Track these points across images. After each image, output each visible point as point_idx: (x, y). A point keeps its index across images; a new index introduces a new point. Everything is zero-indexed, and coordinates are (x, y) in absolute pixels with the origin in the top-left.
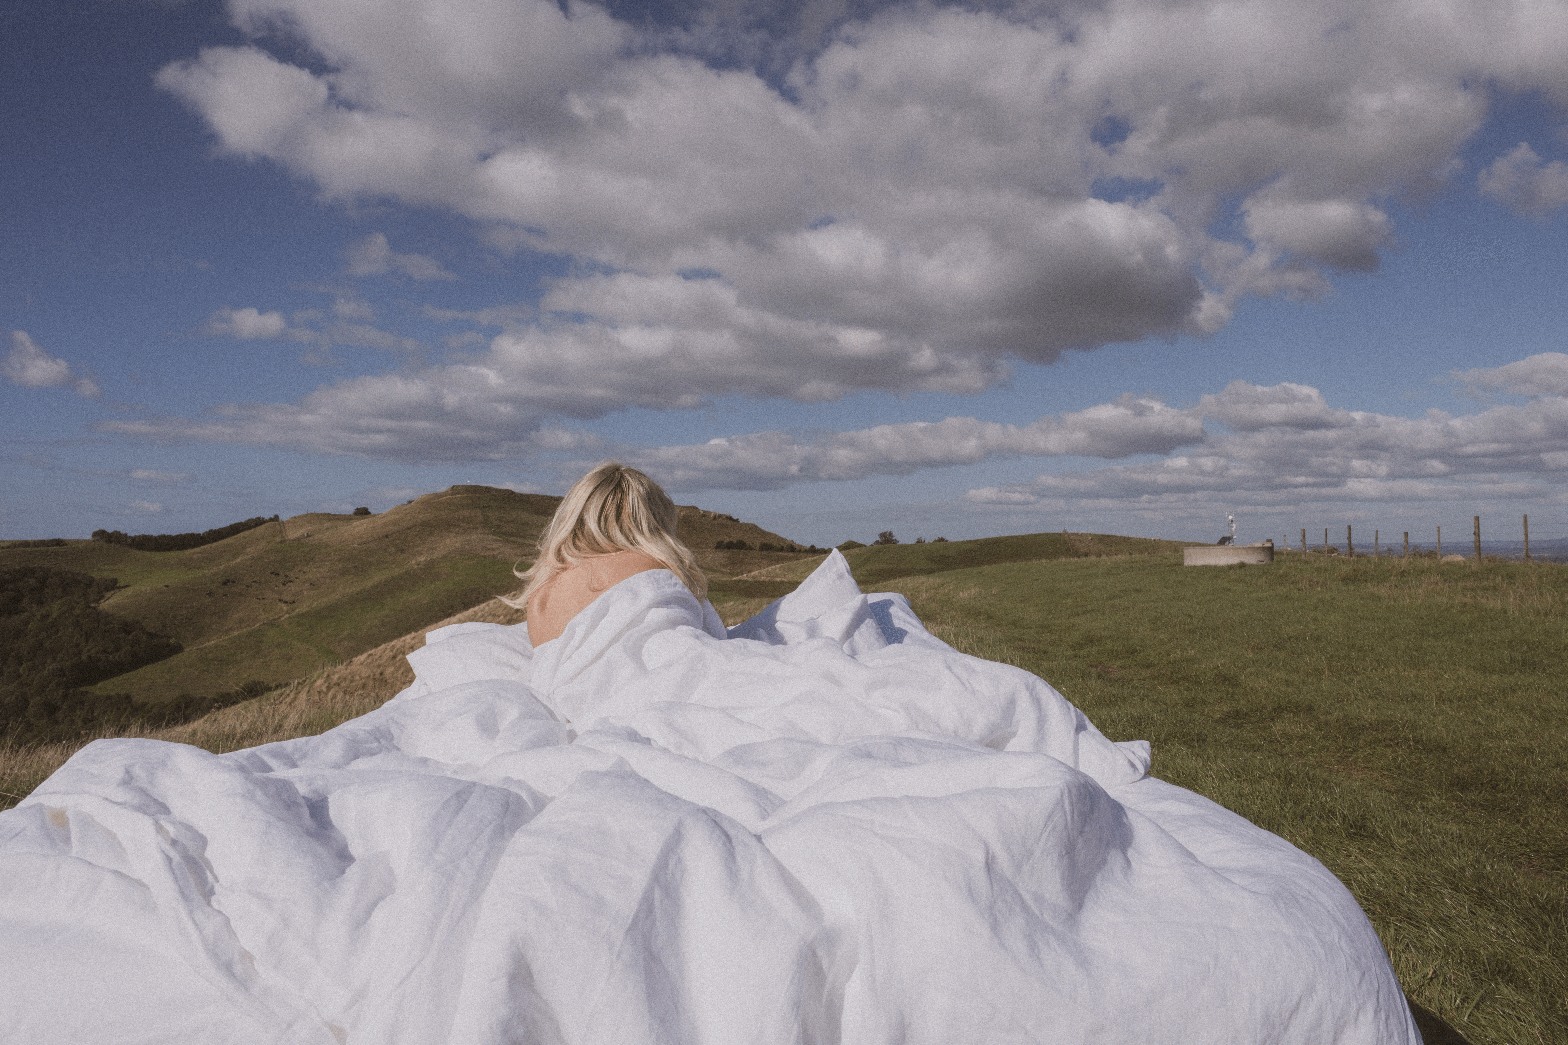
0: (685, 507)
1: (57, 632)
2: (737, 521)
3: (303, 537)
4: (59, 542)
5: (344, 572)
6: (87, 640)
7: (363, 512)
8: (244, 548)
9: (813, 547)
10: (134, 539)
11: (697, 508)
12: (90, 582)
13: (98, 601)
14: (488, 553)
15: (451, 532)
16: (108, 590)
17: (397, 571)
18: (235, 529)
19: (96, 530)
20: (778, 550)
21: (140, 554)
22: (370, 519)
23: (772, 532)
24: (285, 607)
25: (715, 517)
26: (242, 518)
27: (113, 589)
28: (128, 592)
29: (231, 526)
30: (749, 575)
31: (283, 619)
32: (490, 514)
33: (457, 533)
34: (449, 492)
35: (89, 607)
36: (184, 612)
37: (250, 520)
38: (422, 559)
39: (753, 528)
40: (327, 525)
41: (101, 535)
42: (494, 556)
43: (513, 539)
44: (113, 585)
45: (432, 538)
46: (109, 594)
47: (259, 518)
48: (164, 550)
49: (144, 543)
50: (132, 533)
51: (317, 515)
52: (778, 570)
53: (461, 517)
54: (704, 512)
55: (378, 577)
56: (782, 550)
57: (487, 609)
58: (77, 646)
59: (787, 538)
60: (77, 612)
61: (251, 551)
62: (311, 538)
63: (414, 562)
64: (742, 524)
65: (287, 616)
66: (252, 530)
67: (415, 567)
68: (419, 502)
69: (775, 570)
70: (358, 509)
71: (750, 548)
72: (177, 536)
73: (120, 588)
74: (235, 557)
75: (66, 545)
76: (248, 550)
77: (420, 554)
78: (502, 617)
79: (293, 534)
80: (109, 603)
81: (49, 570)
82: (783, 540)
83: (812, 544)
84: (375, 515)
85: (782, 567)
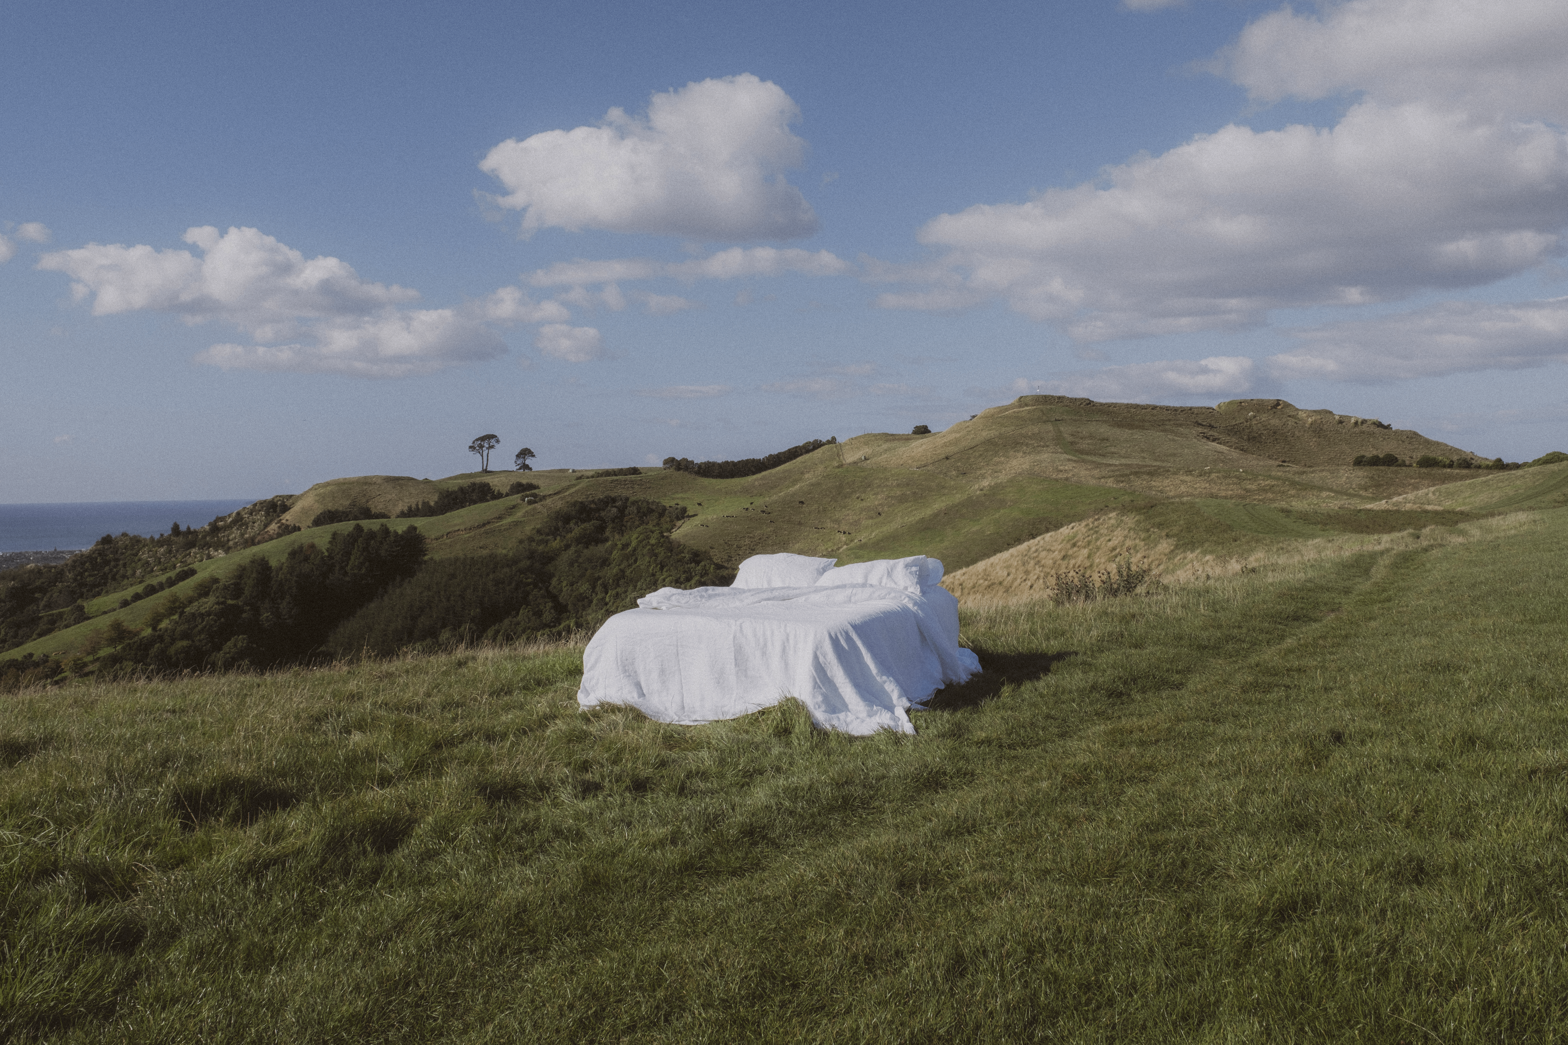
0: (1315, 411)
1: (636, 561)
2: (1388, 427)
3: (860, 460)
4: (635, 471)
5: (902, 499)
6: (662, 569)
7: (922, 431)
8: (802, 473)
9: (1499, 460)
10: (700, 466)
11: (1331, 412)
12: (662, 512)
13: (669, 531)
14: (1060, 476)
15: (1018, 451)
16: (678, 519)
17: (958, 498)
18: (793, 454)
19: (667, 457)
20: (1444, 466)
21: (706, 481)
22: (930, 439)
23: (1440, 441)
24: (844, 538)
25: (1356, 423)
26: (800, 441)
27: (683, 518)
28: (696, 521)
29: (789, 450)
30: (1390, 501)
31: (841, 550)
32: (1062, 429)
33: (1025, 453)
34: (1017, 404)
35: (663, 536)
36: (747, 542)
37: (808, 443)
38: (985, 483)
39: (1413, 437)
40: (885, 446)
41: (671, 462)
42: (1067, 479)
43: (1089, 458)
44: (682, 514)
45: (996, 459)
46: (679, 523)
47: (816, 441)
48: (727, 477)
49: (709, 470)
50: (698, 461)
51: (875, 435)
52: (1430, 495)
53: (1030, 434)
54: (1341, 416)
55: (938, 505)
56: (1451, 466)
57: (1042, 542)
58: (653, 575)
59: (1464, 449)
60: (653, 541)
61: (809, 477)
62: (868, 462)
63: (977, 486)
64: (1396, 432)
65: (845, 547)
66: (811, 454)
67: (978, 492)
68: (982, 417)
69: (1427, 494)
70: (917, 427)
71: (1403, 464)
72: (739, 462)
73: (689, 517)
74: (795, 482)
75: (640, 473)
76: (807, 476)
77: (983, 477)
78: (1056, 553)
79: (850, 458)
80: (681, 532)
81: (627, 499)
82: (1457, 451)
83: (1498, 457)
84: (935, 434)
85: (1437, 490)
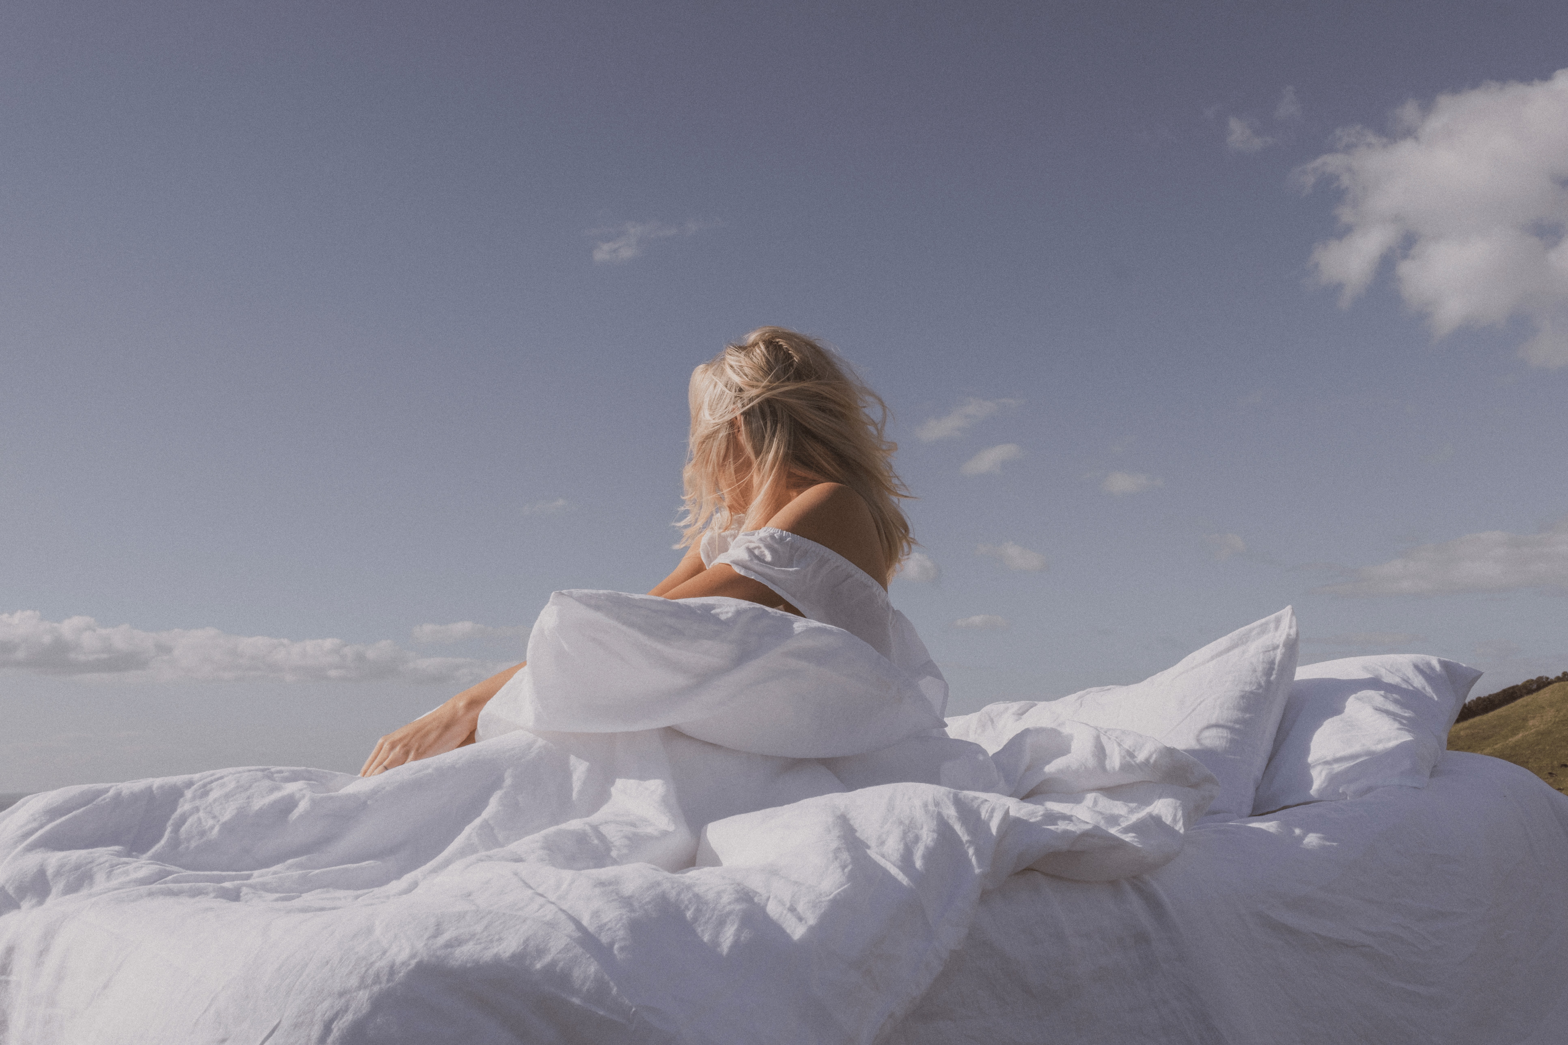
8: (1525, 720)
18: (1510, 695)
26: (1519, 680)
29: (1504, 691)
61: (1535, 724)
66: (1535, 695)
74: (1515, 731)
76: (1531, 723)
